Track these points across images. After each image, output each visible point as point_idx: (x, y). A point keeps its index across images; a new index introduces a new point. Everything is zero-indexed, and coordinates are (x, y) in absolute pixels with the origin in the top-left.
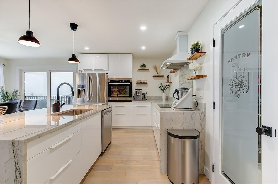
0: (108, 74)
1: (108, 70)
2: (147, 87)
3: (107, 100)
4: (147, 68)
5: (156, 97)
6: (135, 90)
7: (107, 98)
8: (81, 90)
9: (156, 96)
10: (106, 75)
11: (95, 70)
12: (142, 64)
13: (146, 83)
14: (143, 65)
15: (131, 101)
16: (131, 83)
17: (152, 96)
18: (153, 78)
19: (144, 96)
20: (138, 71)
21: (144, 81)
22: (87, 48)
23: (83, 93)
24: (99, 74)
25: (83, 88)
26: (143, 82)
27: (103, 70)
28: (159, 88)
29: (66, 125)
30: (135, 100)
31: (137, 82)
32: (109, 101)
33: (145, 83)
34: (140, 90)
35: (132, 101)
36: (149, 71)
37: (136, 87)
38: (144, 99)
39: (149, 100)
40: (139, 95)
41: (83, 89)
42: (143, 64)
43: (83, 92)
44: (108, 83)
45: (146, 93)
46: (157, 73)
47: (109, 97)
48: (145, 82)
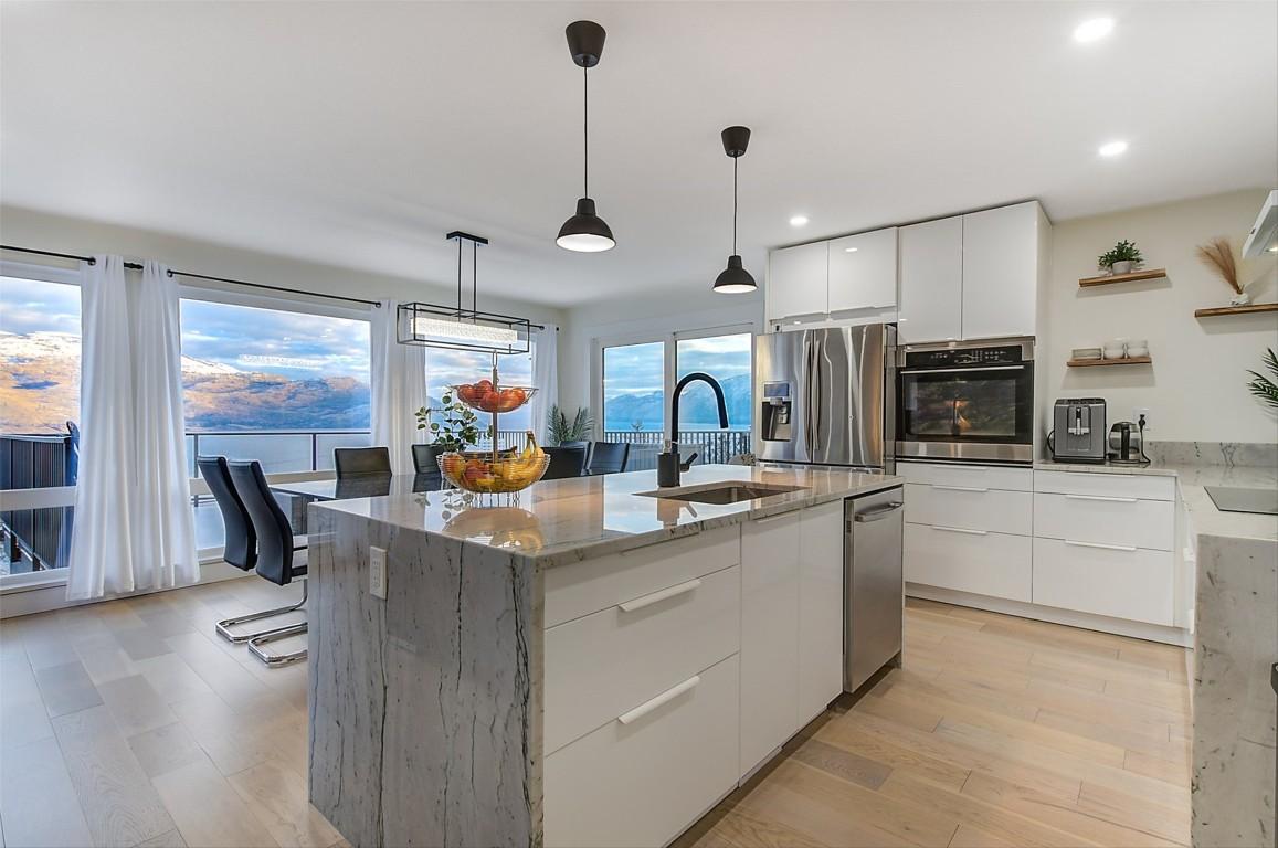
0: (895, 325)
1: (897, 307)
2: (1152, 383)
3: (890, 451)
4: (1148, 265)
5: (1227, 449)
6: (1059, 402)
7: (890, 443)
8: (776, 407)
9: (1226, 440)
10: (884, 331)
11: (837, 315)
12: (1111, 248)
13: (1143, 362)
14: (1123, 254)
15: (1027, 464)
16: (1029, 365)
17: (1190, 444)
18: (1199, 321)
19: (1126, 439)
20: (1078, 295)
21: (1125, 346)
22: (799, 221)
23: (784, 421)
24: (857, 332)
25: (784, 399)
26: (1114, 353)
27: (872, 308)
28: (1248, 392)
29: (675, 535)
30: (1057, 460)
31: (1074, 356)
32: (899, 457)
33: (1133, 364)
34: (1091, 401)
35: (1035, 465)
36: (1169, 285)
37: (1065, 387)
38: (1125, 457)
39: (1163, 462)
40: (1087, 430)
41: (784, 403)
42: (1121, 248)
43: (785, 417)
44: (899, 370)
45: (1142, 423)
46: (1235, 292)
47: (900, 436)
48: (1135, 352)
